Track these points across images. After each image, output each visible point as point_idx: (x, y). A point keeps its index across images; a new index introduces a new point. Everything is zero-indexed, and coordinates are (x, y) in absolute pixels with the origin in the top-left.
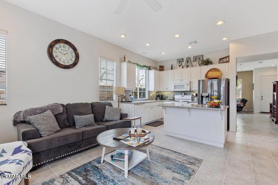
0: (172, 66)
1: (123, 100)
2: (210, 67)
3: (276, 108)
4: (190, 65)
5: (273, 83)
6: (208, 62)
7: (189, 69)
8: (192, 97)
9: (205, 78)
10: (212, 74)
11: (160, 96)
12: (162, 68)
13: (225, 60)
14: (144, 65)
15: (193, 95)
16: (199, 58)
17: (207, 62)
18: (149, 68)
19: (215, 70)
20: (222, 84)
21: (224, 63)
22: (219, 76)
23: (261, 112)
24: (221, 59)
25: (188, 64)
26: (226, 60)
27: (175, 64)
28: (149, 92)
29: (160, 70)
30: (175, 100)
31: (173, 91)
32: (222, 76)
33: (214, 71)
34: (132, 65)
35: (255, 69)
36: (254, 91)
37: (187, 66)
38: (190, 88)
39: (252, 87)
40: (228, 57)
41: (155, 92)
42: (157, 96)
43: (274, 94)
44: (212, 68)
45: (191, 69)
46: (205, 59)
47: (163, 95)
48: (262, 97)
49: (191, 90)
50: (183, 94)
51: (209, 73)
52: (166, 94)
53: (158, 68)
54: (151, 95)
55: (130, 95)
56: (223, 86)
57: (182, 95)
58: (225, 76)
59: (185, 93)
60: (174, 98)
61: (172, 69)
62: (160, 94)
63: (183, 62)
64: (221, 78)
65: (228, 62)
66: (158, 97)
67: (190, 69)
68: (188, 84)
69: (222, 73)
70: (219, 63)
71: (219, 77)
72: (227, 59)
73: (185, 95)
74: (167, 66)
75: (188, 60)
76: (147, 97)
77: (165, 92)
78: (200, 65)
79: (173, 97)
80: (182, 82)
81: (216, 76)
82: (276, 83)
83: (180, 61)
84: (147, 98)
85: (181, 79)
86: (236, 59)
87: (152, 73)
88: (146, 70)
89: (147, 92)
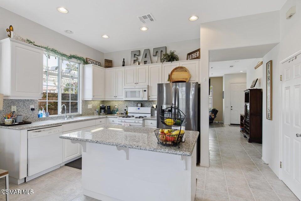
0: (124, 62)
1: (6, 120)
2: (175, 64)
3: (249, 122)
4: (149, 61)
5: (245, 91)
6: (172, 58)
7: (146, 66)
8: (152, 110)
9: (168, 81)
10: (177, 76)
11: (106, 108)
12: (109, 64)
13: (194, 55)
14: (73, 54)
15: (153, 107)
16: (162, 51)
17: (170, 57)
18: (86, 62)
19: (181, 69)
20: (191, 91)
21: (193, 59)
22: (187, 79)
23: (231, 124)
24: (189, 54)
25: (146, 59)
26: (196, 56)
27: (129, 58)
28: (85, 102)
29: (106, 67)
30: (129, 114)
31: (123, 100)
32: (191, 79)
33: (181, 71)
34: (37, 50)
35: (225, 75)
36: (224, 99)
37: (145, 62)
38: (148, 96)
39: (222, 95)
40: (199, 50)
41: (99, 102)
42: (101, 108)
43: (247, 105)
44: (177, 66)
45: (150, 66)
46: (168, 52)
47: (110, 106)
48: (232, 107)
49: (150, 100)
50: (139, 105)
51: (173, 74)
52: (115, 105)
53: (103, 63)
54: (90, 106)
55: (33, 109)
56: (193, 93)
57: (137, 106)
58: (194, 79)
59: (142, 104)
60: (127, 112)
61: (123, 65)
62: (106, 105)
63: (139, 55)
64: (190, 82)
65: (198, 58)
66: (102, 111)
67: (148, 66)
68: (145, 89)
69: (190, 74)
70: (187, 59)
71: (187, 81)
72: (197, 54)
73: (142, 106)
74: (117, 61)
75: (147, 53)
76: (80, 111)
77: (114, 102)
78: (162, 61)
79: (125, 110)
80: (137, 86)
81: (183, 78)
82: (249, 91)
83: (136, 55)
84: (81, 113)
85: (135, 82)
86: (209, 51)
87: (89, 69)
88: (80, 64)
89: (81, 101)
